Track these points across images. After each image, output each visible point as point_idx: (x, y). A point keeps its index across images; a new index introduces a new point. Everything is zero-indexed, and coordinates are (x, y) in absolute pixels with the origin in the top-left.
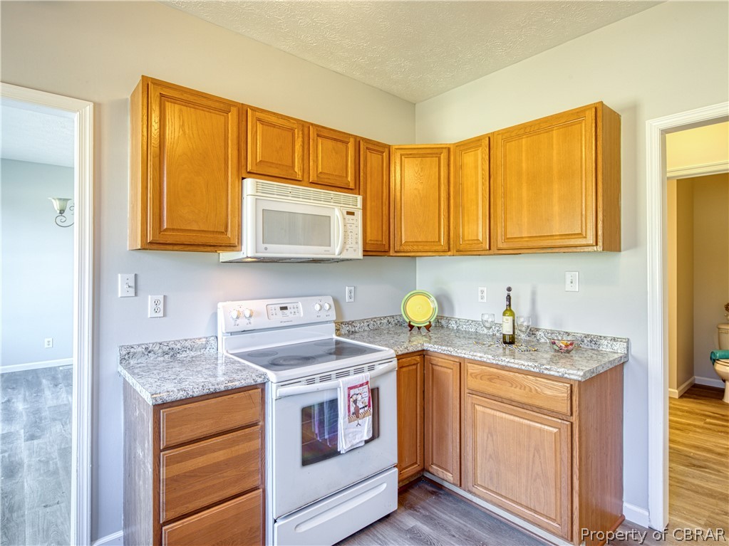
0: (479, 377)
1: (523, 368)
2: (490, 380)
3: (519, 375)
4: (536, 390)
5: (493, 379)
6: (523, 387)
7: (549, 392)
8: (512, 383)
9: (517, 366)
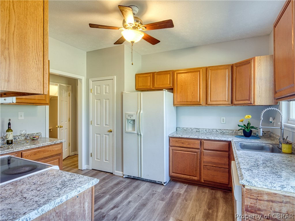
0: (29, 156)
1: (49, 144)
2: (35, 155)
3: (47, 148)
4: (53, 150)
5: (36, 154)
6: (48, 151)
7: (56, 149)
8: (44, 151)
9: (47, 145)
